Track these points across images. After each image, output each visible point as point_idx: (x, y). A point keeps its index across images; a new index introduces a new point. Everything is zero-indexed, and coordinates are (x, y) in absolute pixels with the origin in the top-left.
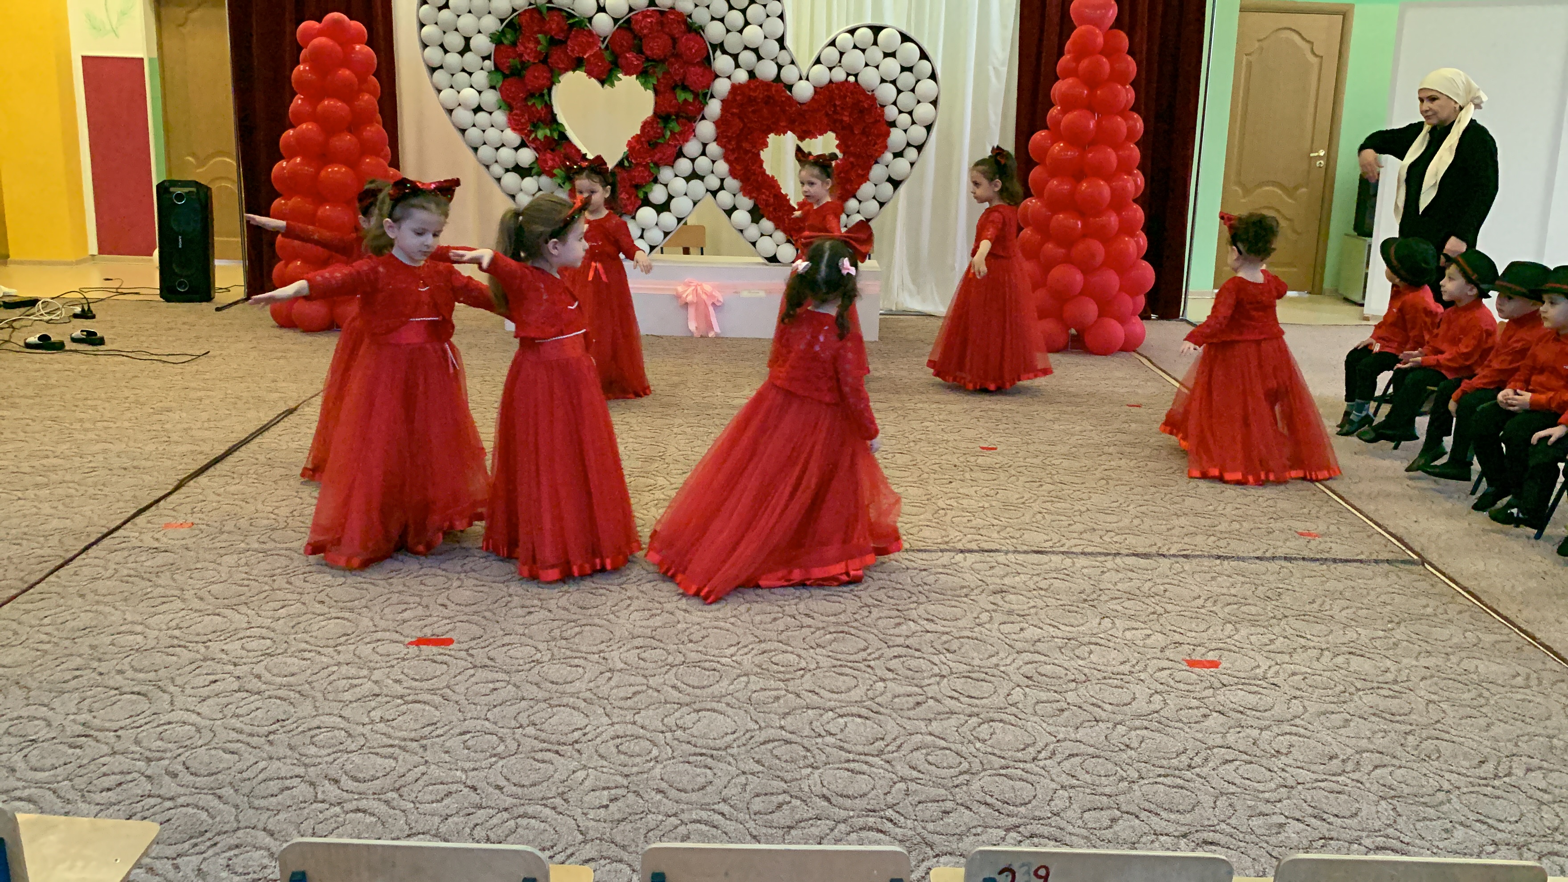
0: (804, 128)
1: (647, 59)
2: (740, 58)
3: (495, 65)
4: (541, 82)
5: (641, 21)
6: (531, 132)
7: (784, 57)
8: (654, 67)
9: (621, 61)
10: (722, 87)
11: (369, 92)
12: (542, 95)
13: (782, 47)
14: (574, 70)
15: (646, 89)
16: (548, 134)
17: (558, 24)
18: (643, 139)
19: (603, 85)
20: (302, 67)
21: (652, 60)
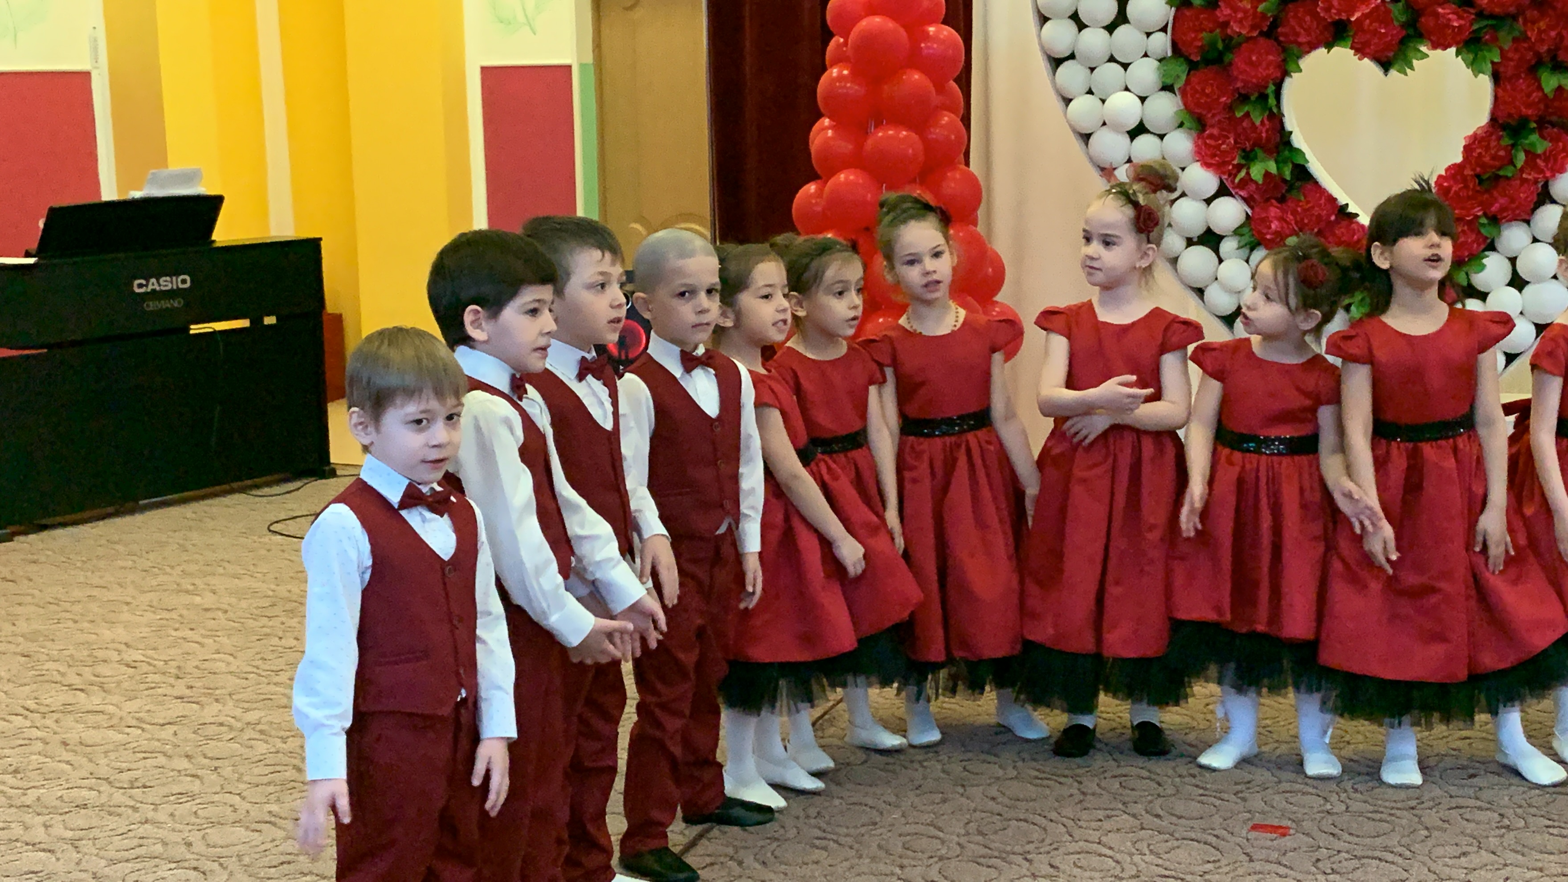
1: (1480, 15)
3: (1175, 46)
4: (1262, 72)
6: (1239, 167)
8: (1495, 28)
9: (1426, 22)
12: (1264, 97)
14: (1329, 46)
15: (1477, 72)
16: (1272, 167)
18: (1468, 172)
19: (1386, 70)
20: (835, 72)
21: (1492, 16)
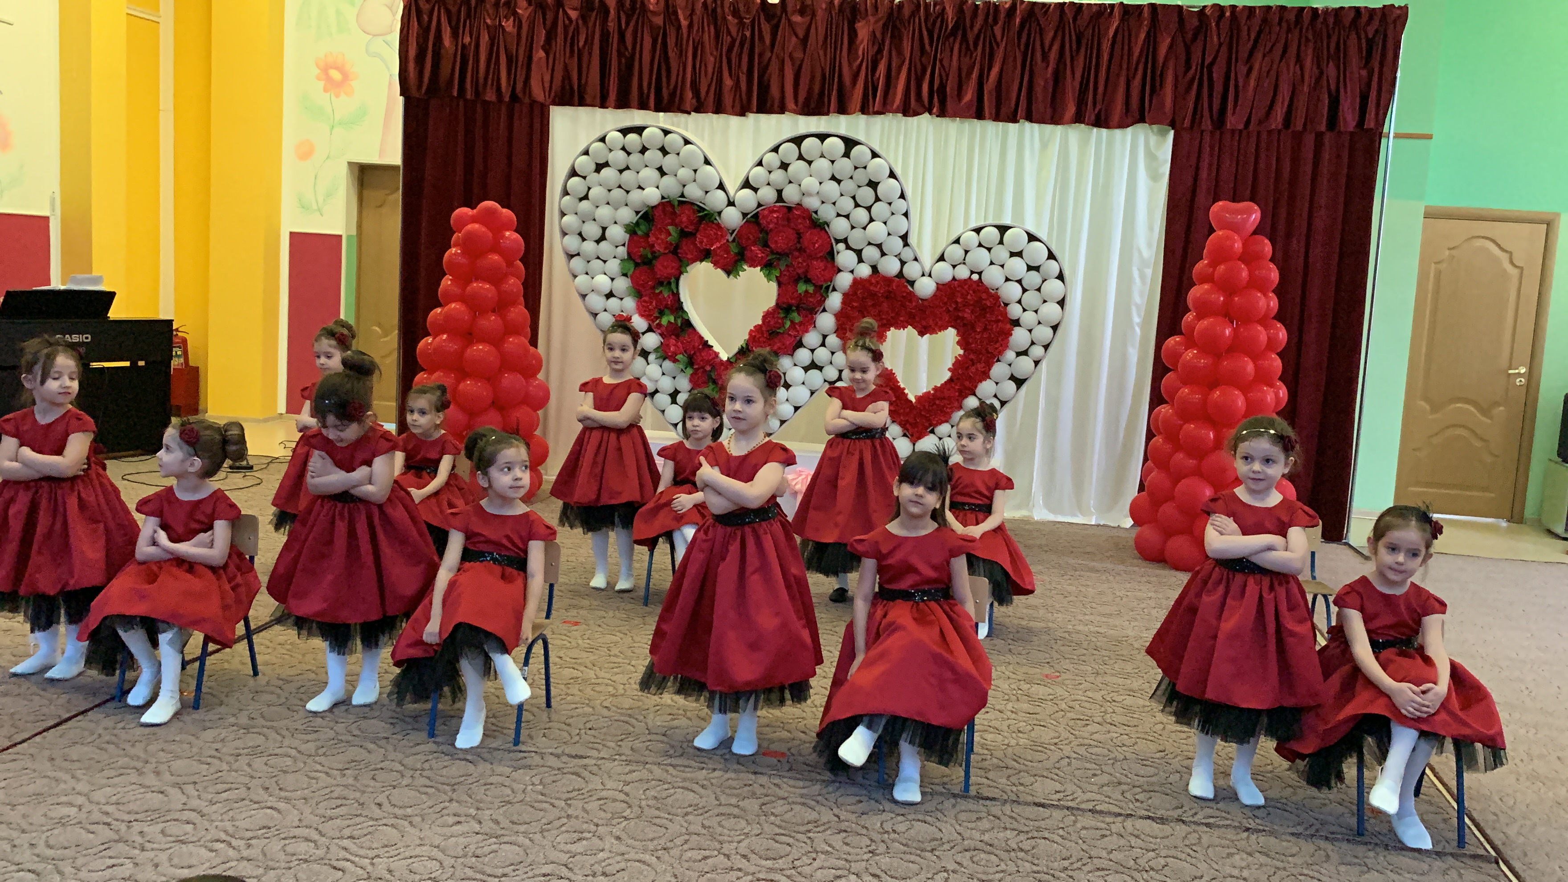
0: (924, 323)
1: (772, 252)
2: (865, 254)
3: (629, 254)
4: (669, 271)
5: (767, 216)
6: (657, 318)
7: (907, 254)
8: (779, 259)
9: (748, 254)
10: (844, 280)
11: (513, 275)
12: (669, 283)
13: (906, 244)
14: (701, 261)
15: (769, 280)
16: (672, 319)
17: (689, 217)
18: (764, 329)
19: (729, 275)
20: (453, 250)
21: (777, 253)
